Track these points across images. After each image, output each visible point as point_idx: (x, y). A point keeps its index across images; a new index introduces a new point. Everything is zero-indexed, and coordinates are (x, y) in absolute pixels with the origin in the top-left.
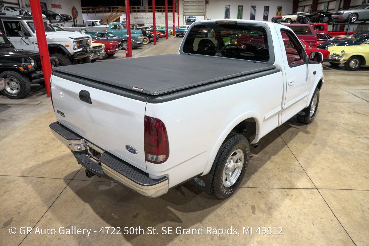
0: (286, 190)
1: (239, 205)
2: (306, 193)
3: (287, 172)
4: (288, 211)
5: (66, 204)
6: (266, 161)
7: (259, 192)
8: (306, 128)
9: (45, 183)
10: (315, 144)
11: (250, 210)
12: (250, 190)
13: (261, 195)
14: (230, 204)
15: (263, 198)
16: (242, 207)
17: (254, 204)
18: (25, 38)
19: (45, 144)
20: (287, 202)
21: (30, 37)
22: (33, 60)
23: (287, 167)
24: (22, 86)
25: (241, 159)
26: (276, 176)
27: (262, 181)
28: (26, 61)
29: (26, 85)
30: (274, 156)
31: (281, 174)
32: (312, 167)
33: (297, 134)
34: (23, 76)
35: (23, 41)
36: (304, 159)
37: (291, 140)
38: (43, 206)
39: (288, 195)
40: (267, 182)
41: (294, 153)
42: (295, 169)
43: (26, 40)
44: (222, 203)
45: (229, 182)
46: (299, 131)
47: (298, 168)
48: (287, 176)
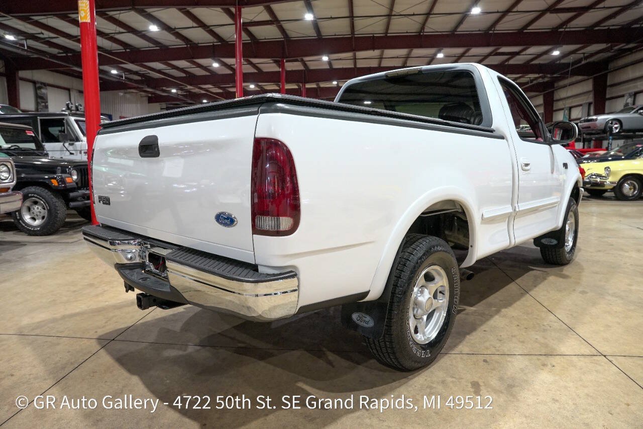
0: (540, 357)
1: (445, 381)
2: (581, 363)
3: (537, 331)
4: (550, 390)
5: (93, 376)
6: (492, 316)
7: (485, 361)
8: (562, 271)
9: (58, 344)
10: (583, 292)
11: (468, 390)
12: (465, 357)
13: (489, 365)
14: (426, 380)
15: (494, 369)
16: (451, 385)
17: (476, 379)
18: (69, 144)
19: (74, 291)
20: (545, 376)
21: (77, 143)
22: (76, 170)
23: (535, 324)
24: (52, 213)
25: (444, 291)
26: (514, 336)
27: (487, 344)
28: (64, 172)
29: (58, 210)
30: (506, 308)
31: (524, 334)
32: (585, 323)
33: (545, 279)
34: (56, 196)
35: (65, 149)
36: (567, 312)
37: (535, 286)
38: (45, 379)
39: (544, 365)
40: (498, 345)
41: (545, 304)
42: (550, 327)
43: (70, 148)
44: (410, 377)
45: (422, 335)
46: (548, 274)
47: (557, 325)
48: (537, 337)
